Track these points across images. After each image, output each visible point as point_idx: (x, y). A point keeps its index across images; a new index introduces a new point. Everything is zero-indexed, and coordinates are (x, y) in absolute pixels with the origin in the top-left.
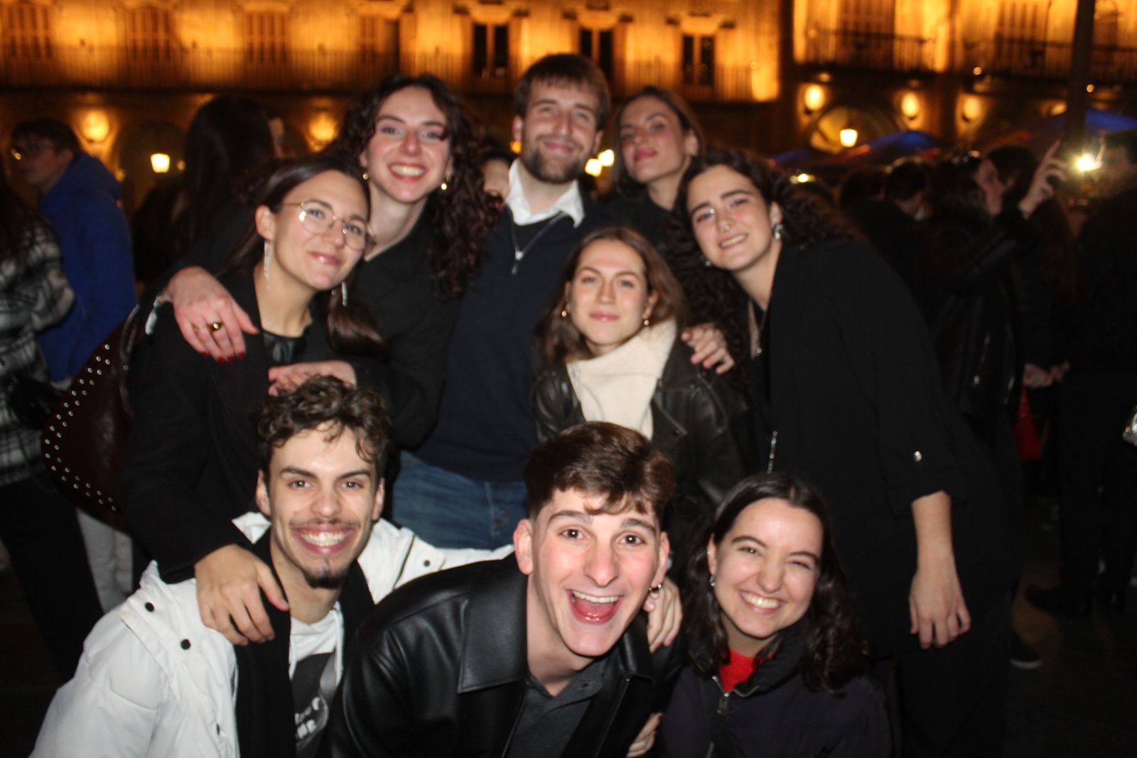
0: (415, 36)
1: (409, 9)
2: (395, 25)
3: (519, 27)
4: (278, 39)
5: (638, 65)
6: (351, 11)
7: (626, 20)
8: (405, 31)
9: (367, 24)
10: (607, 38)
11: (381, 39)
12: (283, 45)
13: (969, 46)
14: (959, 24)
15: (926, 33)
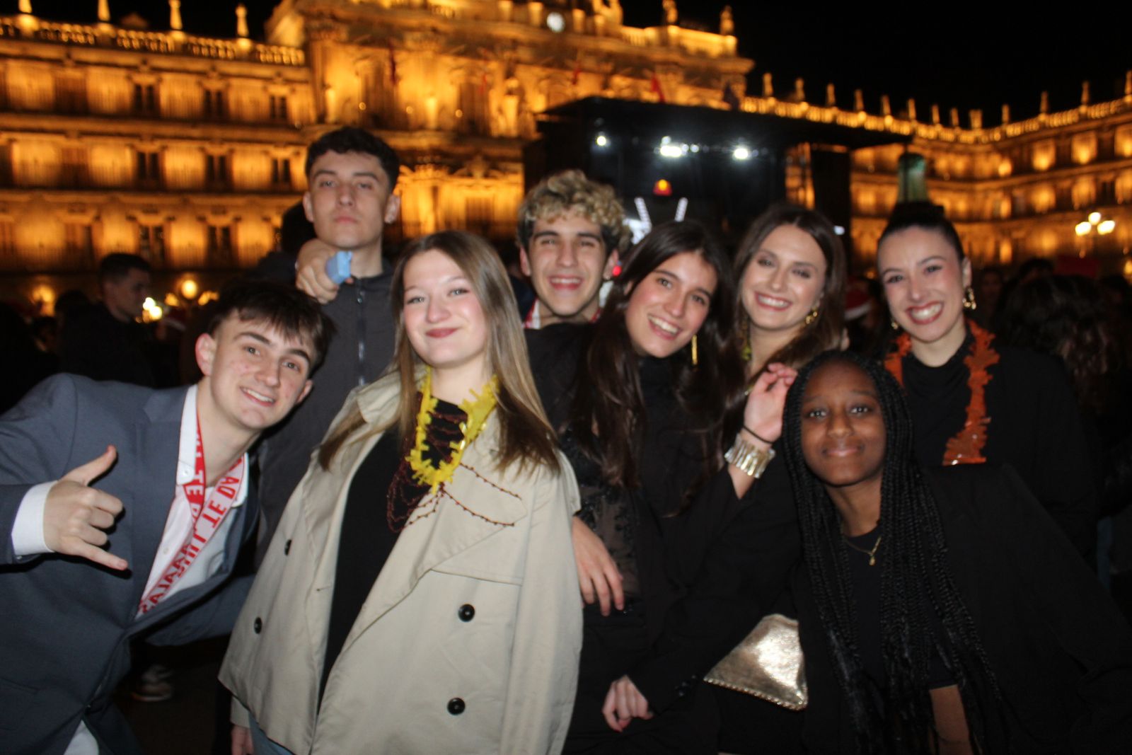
0: (102, 234)
1: (98, 218)
2: (89, 230)
3: (170, 229)
4: (8, 238)
5: (247, 248)
6: (58, 220)
7: (238, 220)
8: (95, 232)
9: (69, 229)
10: (227, 231)
11: (80, 238)
12: (12, 243)
13: (448, 223)
14: (440, 213)
15: (422, 218)
